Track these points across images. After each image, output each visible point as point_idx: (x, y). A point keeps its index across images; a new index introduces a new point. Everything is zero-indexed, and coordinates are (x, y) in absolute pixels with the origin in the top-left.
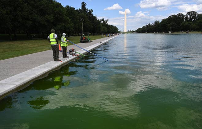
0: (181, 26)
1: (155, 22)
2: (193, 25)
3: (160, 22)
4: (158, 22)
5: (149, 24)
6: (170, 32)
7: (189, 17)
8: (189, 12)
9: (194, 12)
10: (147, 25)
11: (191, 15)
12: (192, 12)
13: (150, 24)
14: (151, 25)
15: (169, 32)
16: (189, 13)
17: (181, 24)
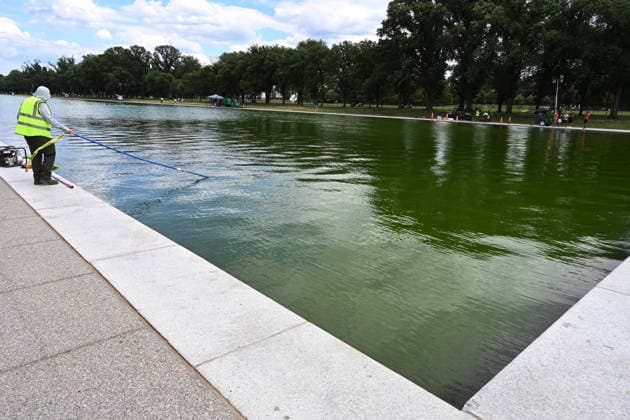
0: (146, 80)
1: (61, 60)
2: (178, 83)
3: (76, 63)
4: (72, 61)
5: (37, 66)
6: (120, 98)
7: (162, 60)
8: (162, 47)
9: (172, 48)
10: (28, 68)
11: (167, 56)
12: (167, 47)
13: (42, 65)
14: (45, 68)
15: (116, 98)
16: (160, 49)
17: (147, 77)
